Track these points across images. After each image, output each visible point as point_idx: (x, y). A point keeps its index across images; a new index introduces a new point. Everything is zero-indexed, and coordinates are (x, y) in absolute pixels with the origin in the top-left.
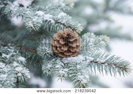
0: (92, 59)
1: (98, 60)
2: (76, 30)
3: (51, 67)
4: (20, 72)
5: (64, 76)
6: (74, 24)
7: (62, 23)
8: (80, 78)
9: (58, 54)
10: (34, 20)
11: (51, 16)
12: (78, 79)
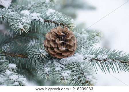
0: (93, 56)
1: (99, 56)
2: (70, 27)
3: (49, 70)
4: (16, 81)
5: (68, 79)
6: (66, 21)
7: (53, 20)
8: (88, 79)
9: (54, 55)
10: (23, 21)
11: (39, 14)
12: (87, 80)
